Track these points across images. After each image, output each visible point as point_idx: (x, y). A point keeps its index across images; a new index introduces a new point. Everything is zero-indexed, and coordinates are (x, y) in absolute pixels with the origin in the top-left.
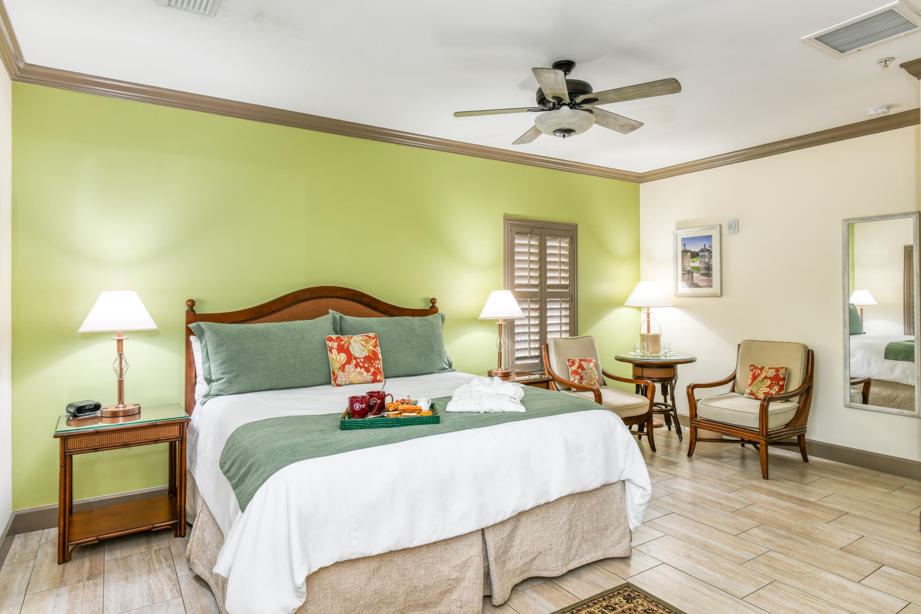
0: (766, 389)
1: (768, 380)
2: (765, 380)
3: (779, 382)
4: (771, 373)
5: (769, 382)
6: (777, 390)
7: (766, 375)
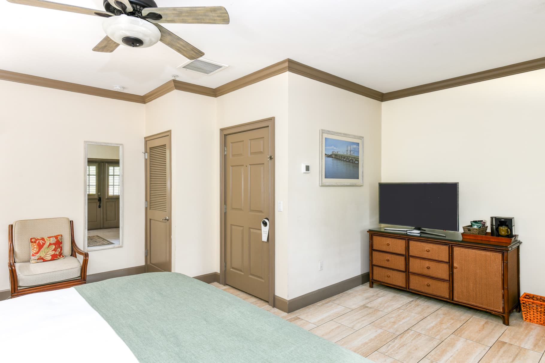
0: (53, 252)
1: (52, 245)
2: (50, 246)
3: (60, 245)
4: (53, 240)
5: (54, 247)
6: (60, 251)
7: (50, 243)
